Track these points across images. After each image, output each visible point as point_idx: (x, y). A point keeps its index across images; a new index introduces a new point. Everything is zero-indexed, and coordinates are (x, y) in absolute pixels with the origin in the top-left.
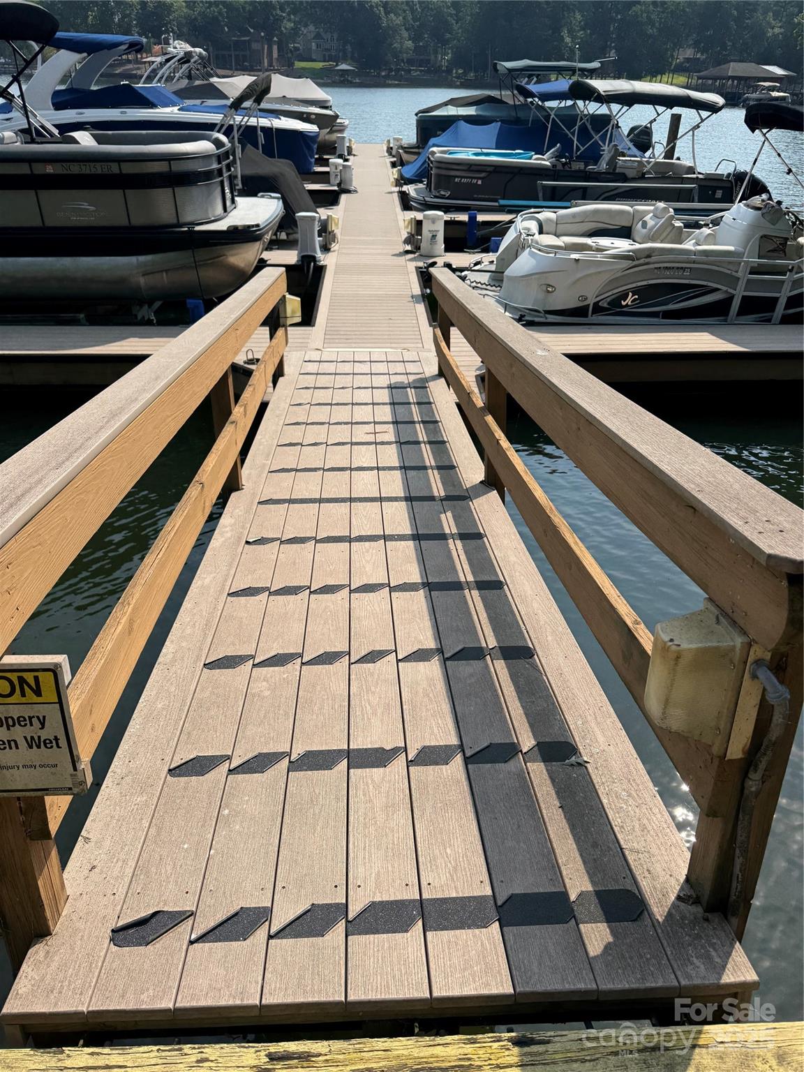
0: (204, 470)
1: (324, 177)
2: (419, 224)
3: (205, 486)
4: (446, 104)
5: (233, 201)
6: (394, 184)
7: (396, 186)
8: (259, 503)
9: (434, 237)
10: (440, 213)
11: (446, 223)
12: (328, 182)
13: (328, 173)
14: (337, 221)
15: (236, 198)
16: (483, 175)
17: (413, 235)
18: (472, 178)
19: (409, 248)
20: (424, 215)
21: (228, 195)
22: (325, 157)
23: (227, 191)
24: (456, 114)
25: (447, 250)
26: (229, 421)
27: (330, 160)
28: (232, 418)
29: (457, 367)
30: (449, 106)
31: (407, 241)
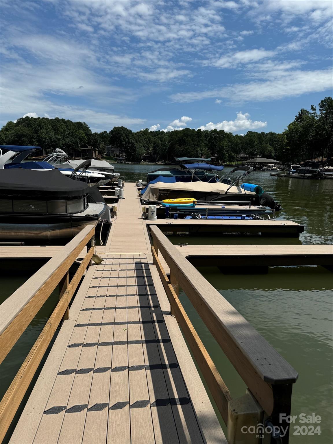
0: (52, 317)
1: (113, 194)
2: (147, 209)
3: (52, 325)
4: (158, 170)
5: (88, 205)
6: (139, 196)
7: (139, 197)
8: (75, 326)
9: (153, 213)
10: (155, 206)
11: (157, 209)
12: (114, 195)
13: (114, 192)
14: (116, 208)
15: (89, 204)
16: (169, 192)
17: (145, 213)
18: (165, 193)
19: (144, 217)
20: (149, 206)
21: (86, 203)
22: (114, 187)
23: (86, 202)
24: (161, 173)
25: (158, 218)
26: (65, 292)
27: (115, 188)
28: (67, 290)
29: (160, 264)
30: (159, 171)
31: (143, 215)
